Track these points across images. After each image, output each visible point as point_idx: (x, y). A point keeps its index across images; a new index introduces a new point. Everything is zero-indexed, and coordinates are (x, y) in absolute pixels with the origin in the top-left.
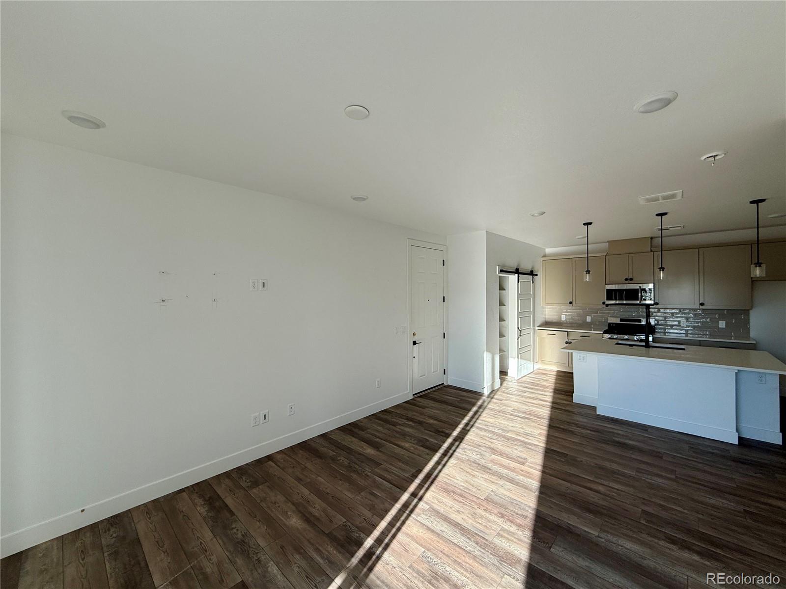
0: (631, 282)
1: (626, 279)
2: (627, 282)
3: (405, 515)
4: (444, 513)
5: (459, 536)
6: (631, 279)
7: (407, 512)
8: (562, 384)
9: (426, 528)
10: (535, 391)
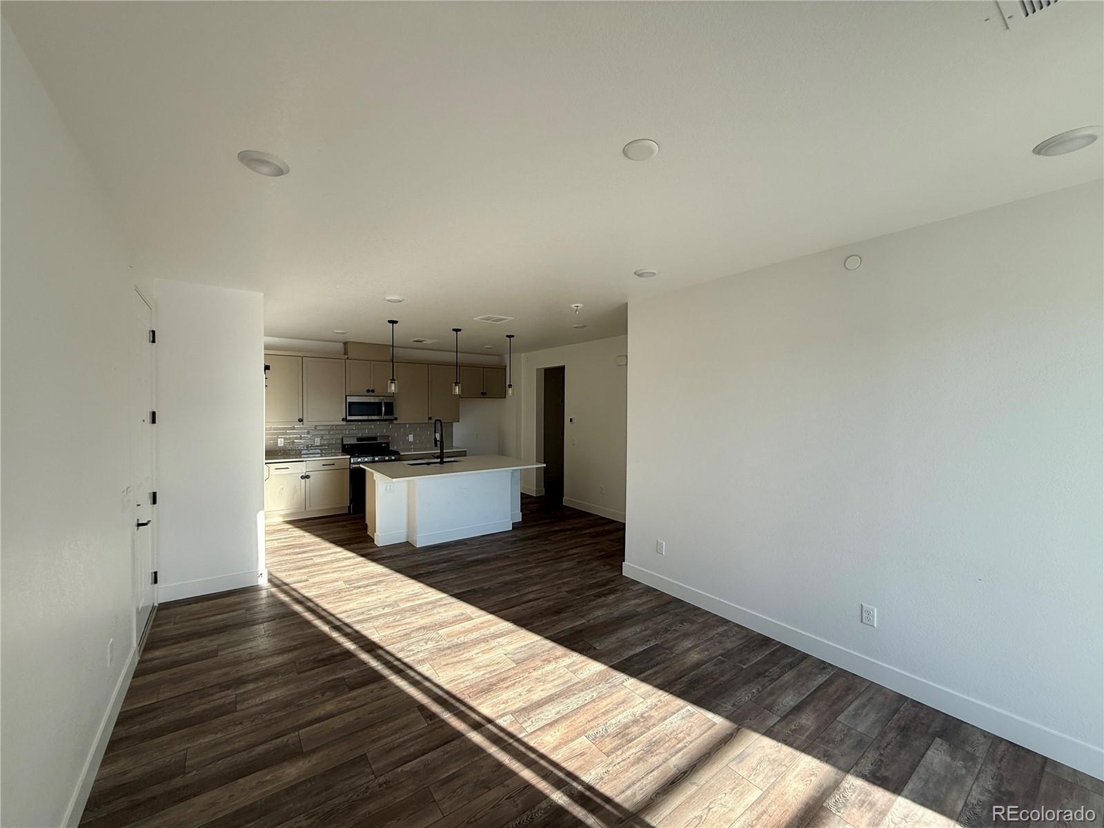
0: (372, 394)
1: (368, 391)
2: (368, 394)
3: (516, 744)
4: (528, 704)
5: (569, 701)
6: (373, 391)
7: (511, 741)
8: (332, 533)
9: (548, 727)
10: (322, 553)
